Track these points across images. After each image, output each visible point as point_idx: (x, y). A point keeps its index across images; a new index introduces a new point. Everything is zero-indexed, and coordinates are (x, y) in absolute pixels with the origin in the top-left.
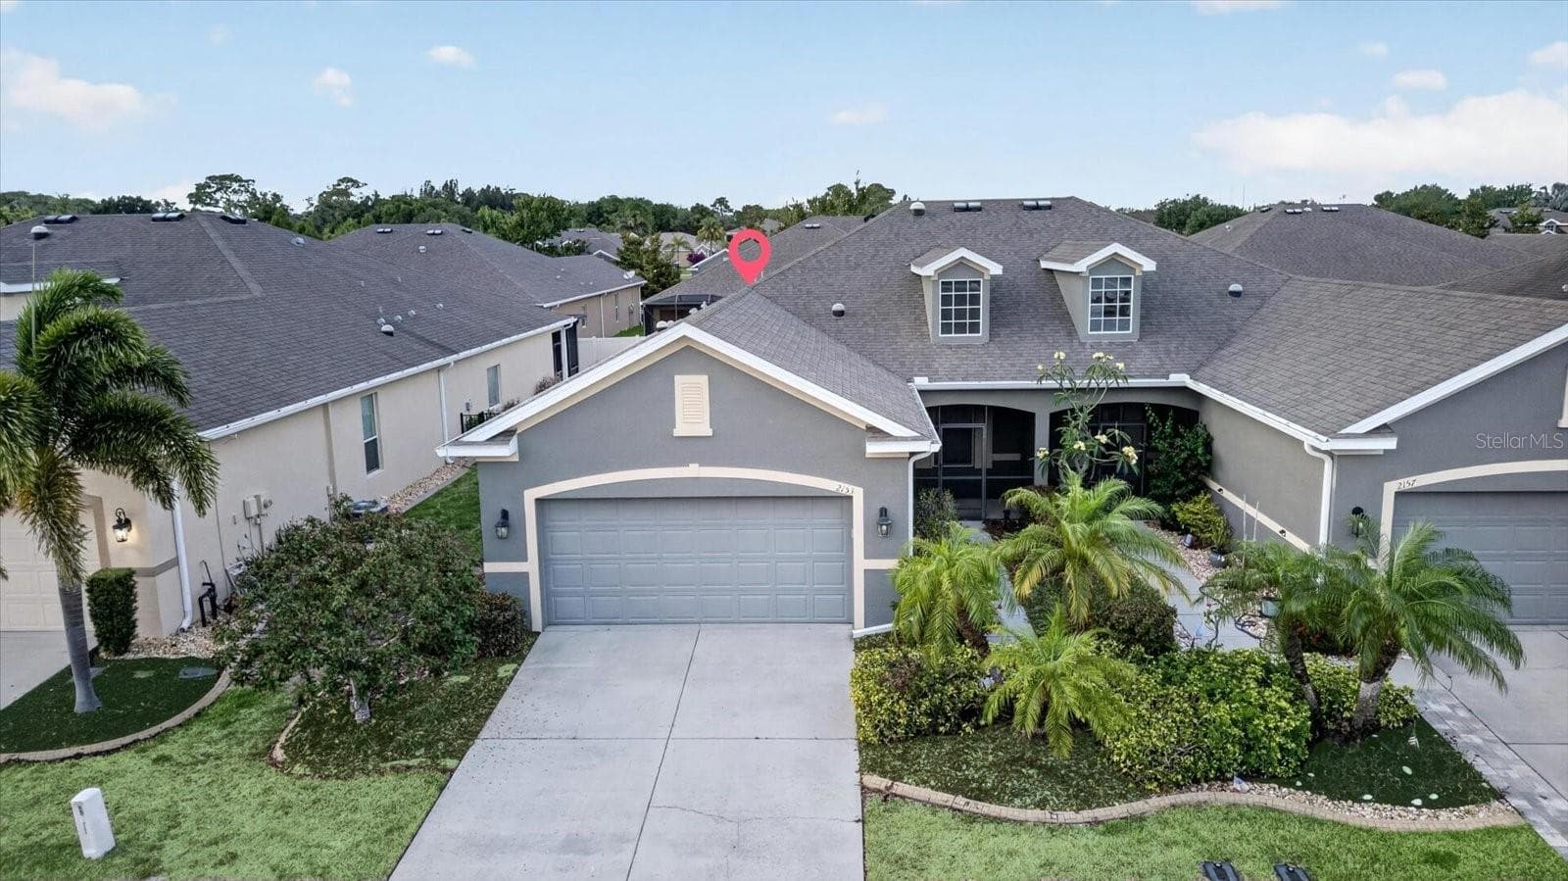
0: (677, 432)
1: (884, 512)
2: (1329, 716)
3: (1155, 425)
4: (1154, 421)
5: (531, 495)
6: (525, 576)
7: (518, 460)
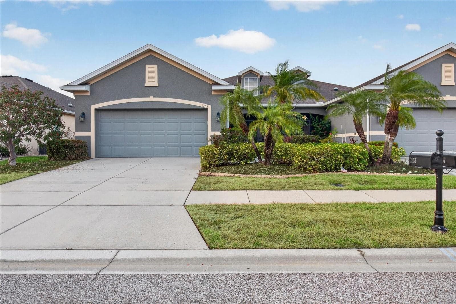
0: (146, 85)
1: (218, 114)
2: (375, 157)
3: (312, 119)
4: (312, 118)
5: (93, 107)
6: (90, 137)
7: (89, 94)
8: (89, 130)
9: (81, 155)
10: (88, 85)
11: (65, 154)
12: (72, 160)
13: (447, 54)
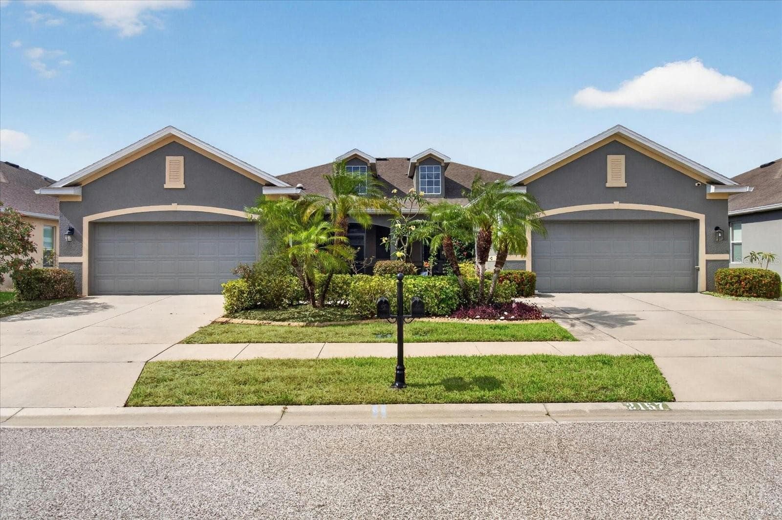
0: (165, 187)
5: (86, 220)
6: (80, 264)
7: (80, 199)
8: (80, 254)
9: (64, 292)
10: (78, 187)
11: (40, 291)
12: (50, 299)
13: (615, 140)
